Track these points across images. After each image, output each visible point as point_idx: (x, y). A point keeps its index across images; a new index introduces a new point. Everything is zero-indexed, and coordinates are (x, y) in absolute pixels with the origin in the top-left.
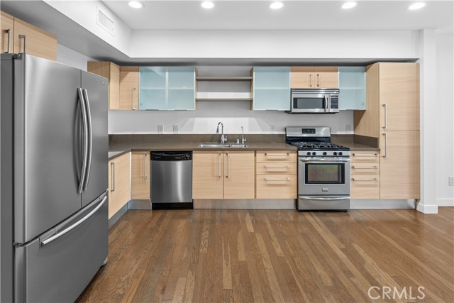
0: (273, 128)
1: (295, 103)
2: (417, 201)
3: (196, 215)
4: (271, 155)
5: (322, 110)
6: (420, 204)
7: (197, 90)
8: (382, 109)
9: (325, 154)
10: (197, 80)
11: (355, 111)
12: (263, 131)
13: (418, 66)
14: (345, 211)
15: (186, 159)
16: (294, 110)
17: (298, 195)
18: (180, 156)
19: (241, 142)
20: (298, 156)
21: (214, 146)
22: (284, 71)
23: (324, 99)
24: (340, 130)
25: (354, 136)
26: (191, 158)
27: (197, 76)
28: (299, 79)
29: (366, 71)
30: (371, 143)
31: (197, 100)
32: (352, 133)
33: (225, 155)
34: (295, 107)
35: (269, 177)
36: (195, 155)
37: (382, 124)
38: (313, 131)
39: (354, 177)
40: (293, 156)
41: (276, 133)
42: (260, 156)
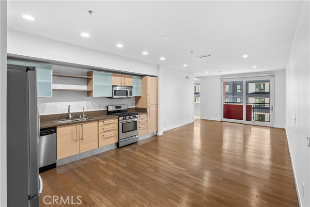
0: (100, 107)
1: (115, 93)
2: (157, 132)
3: (59, 171)
4: (106, 122)
5: (126, 97)
6: (158, 132)
7: (54, 83)
8: (148, 96)
9: (130, 117)
10: (53, 75)
11: (136, 97)
12: (95, 109)
13: (158, 79)
14: (136, 142)
15: (52, 133)
16: (115, 97)
17: (119, 140)
18: (46, 132)
19: (82, 117)
20: (119, 120)
21: (66, 121)
22: (107, 75)
23: (127, 91)
24: (130, 106)
25: (136, 108)
26: (55, 132)
27: (53, 73)
28: (117, 81)
29: (142, 79)
30: (144, 111)
31: (53, 90)
32: (135, 107)
33: (80, 126)
34: (115, 95)
35: (105, 134)
36: (59, 130)
37: (148, 103)
38: (120, 107)
39: (140, 126)
40: (116, 120)
41: (102, 109)
42: (101, 123)
